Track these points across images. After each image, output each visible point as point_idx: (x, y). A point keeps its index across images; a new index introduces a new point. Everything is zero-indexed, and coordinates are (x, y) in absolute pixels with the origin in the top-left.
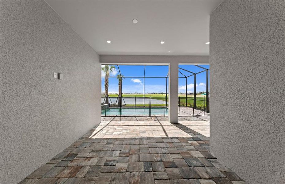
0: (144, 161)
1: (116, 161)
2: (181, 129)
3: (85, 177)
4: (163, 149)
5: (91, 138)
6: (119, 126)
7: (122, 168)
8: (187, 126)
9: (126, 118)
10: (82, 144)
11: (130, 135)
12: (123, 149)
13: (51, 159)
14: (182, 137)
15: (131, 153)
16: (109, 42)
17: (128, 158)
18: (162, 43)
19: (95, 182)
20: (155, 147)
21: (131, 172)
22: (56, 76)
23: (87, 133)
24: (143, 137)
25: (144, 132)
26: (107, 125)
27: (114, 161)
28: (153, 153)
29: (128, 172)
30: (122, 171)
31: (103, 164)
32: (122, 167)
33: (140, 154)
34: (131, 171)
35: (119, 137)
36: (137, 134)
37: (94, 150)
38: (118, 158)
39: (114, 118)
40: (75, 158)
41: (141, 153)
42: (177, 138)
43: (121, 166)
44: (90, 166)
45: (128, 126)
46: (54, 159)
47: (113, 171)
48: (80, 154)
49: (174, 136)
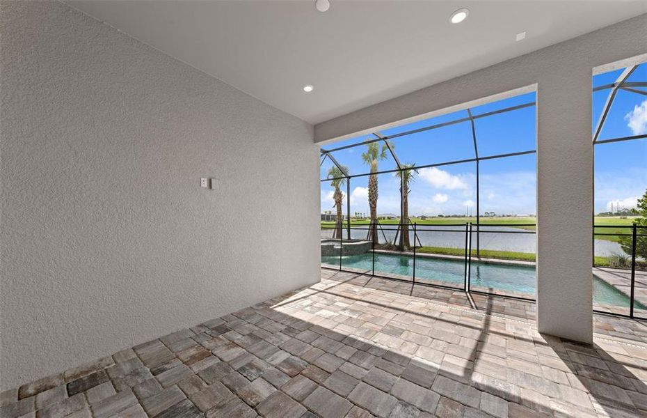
0: (312, 408)
1: (262, 373)
2: (585, 372)
3: (198, 374)
4: (399, 408)
5: (272, 309)
6: (349, 298)
7: (254, 394)
8: (628, 368)
9: (385, 283)
10: (251, 315)
11: (349, 328)
12: (299, 354)
13: (199, 324)
14: (545, 408)
15: (304, 372)
16: (308, 89)
17: (287, 379)
18: (459, 18)
19: (197, 391)
20: (382, 387)
21: (259, 415)
22: (205, 184)
23: (275, 298)
24: (378, 345)
25: (396, 332)
26: (327, 289)
27: (259, 370)
28: (356, 402)
29: (256, 410)
30: (249, 399)
31: (238, 368)
32: (258, 392)
33: (323, 386)
34: (261, 412)
35: (319, 324)
36: (370, 332)
37: (254, 333)
38: (271, 368)
39: (355, 278)
40: (220, 336)
41: (326, 383)
42: (508, 398)
43: (258, 389)
44: (220, 359)
45: (368, 304)
46: (202, 326)
47: (237, 389)
48: (232, 331)
49: (500, 386)
